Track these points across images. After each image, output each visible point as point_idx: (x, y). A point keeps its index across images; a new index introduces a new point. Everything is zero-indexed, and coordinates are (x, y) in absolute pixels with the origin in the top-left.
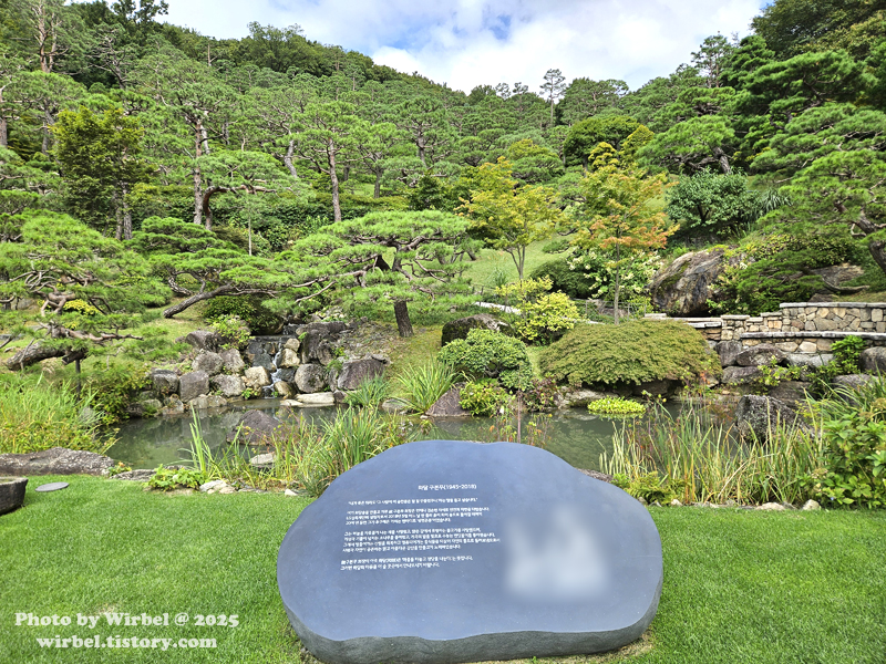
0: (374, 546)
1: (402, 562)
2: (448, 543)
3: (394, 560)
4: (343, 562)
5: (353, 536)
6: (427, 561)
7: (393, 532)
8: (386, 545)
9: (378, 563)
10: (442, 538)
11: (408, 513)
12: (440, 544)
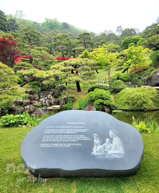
0: (51, 140)
1: (59, 145)
2: (74, 140)
3: (57, 144)
4: (41, 144)
5: (46, 137)
6: (67, 145)
7: (58, 136)
8: (55, 140)
9: (51, 145)
10: (73, 138)
11: (63, 131)
12: (72, 140)
